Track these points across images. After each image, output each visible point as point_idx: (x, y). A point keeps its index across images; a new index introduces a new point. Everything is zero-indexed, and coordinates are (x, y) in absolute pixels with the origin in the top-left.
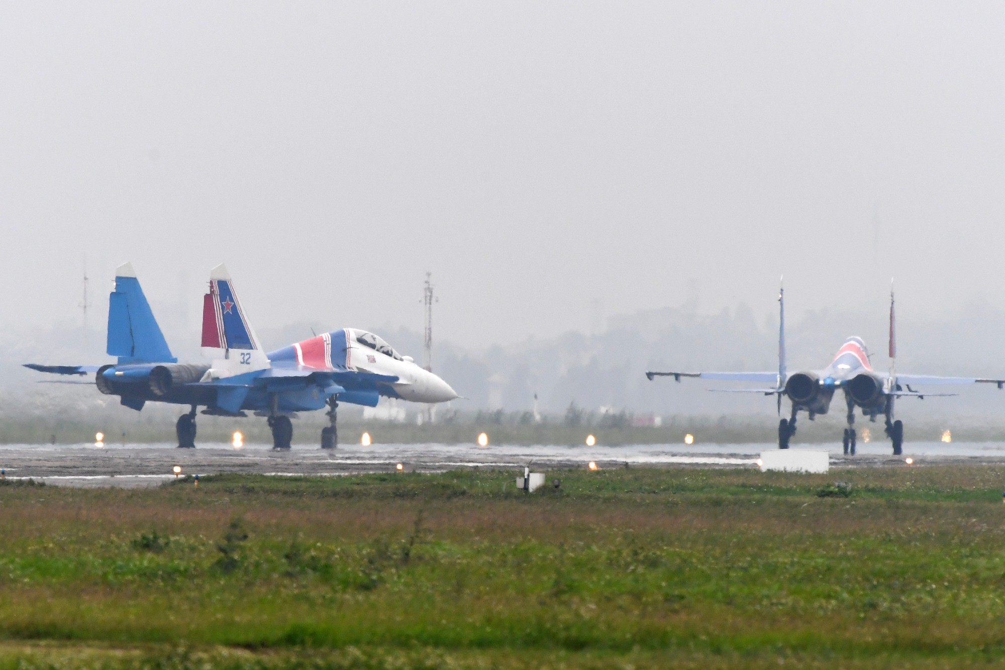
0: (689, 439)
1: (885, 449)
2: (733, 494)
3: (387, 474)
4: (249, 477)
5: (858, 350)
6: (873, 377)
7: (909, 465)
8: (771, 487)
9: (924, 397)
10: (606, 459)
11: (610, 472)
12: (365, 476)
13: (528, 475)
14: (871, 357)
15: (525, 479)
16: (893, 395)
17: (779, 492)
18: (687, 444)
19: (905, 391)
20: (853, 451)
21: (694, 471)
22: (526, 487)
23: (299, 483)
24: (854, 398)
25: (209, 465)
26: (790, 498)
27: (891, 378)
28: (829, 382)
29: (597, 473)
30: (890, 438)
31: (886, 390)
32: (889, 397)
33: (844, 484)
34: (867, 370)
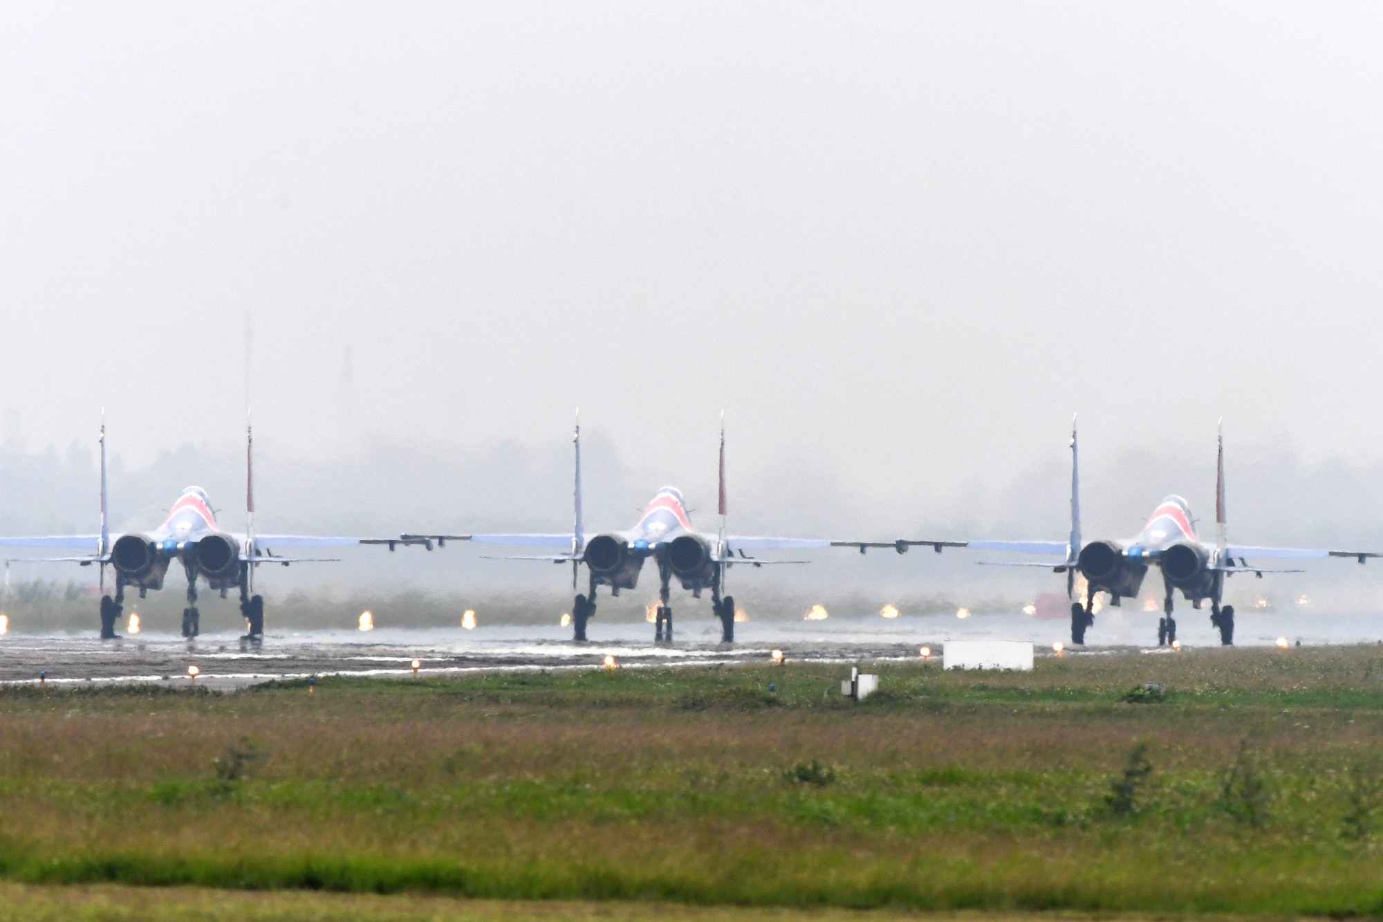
6: (1194, 548)
16: (1221, 572)
27: (1218, 550)
28: (1134, 552)
31: (1211, 565)
32: (1216, 574)
34: (1188, 539)
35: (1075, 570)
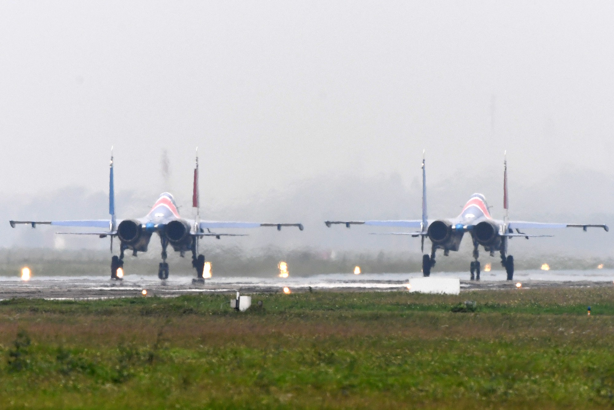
0: (357, 270)
1: (502, 276)
2: (389, 310)
3: (135, 298)
4: (34, 301)
5: (480, 204)
6: (492, 223)
7: (518, 288)
8: (417, 305)
9: (529, 237)
10: (297, 286)
11: (299, 295)
12: (119, 299)
13: (239, 298)
14: (490, 209)
15: (237, 301)
16: (506, 236)
17: (423, 308)
18: (355, 275)
19: (515, 233)
20: (478, 277)
21: (362, 293)
22: (238, 307)
23: (71, 306)
24: (478, 239)
25: (6, 293)
26: (431, 313)
27: (505, 224)
28: (459, 226)
29: (290, 296)
30: (504, 268)
31: (501, 233)
32: (503, 238)
33: (471, 303)
34: (487, 218)
35: (425, 237)
